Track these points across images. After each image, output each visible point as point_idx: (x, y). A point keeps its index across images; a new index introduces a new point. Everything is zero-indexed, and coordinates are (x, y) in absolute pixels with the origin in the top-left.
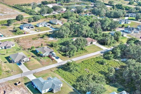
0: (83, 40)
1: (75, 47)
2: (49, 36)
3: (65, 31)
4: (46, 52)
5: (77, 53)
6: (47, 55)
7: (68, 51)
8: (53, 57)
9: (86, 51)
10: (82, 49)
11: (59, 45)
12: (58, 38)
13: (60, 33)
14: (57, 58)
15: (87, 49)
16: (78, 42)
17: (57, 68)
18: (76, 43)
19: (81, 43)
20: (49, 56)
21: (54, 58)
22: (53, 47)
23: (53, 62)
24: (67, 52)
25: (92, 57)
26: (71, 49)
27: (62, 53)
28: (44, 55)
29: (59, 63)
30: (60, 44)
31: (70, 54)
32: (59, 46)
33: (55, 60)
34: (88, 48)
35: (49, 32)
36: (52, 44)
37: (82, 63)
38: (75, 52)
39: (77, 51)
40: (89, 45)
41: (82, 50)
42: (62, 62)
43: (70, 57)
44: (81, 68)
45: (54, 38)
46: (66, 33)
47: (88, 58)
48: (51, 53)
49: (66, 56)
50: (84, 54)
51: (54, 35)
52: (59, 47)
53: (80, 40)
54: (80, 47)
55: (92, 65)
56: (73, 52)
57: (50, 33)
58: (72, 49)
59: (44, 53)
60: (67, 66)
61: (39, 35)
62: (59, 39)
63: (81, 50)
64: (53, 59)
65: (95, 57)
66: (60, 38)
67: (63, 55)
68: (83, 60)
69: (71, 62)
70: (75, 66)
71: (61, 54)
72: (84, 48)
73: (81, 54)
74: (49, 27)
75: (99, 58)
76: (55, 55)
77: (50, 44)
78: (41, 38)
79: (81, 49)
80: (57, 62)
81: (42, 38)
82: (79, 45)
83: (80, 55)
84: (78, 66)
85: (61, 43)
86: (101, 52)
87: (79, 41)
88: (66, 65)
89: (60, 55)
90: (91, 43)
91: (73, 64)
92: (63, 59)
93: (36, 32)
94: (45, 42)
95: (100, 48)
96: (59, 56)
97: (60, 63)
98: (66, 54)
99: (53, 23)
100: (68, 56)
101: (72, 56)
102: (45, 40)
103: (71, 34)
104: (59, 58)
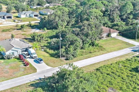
0: (94, 26)
1: (79, 39)
2: (33, 27)
3: (59, 17)
4: (13, 49)
5: (83, 52)
6: (16, 54)
7: (64, 47)
8: (28, 59)
9: (101, 48)
10: (93, 44)
12: (47, 29)
13: (51, 21)
14: (39, 61)
16: (83, 29)
17: (32, 85)
18: (81, 31)
19: (90, 32)
20: (20, 58)
21: (31, 61)
22: (35, 41)
23: (25, 69)
24: (62, 48)
25: (118, 60)
26: (69, 43)
27: (52, 52)
28: (7, 53)
29: (39, 73)
30: (49, 37)
31: (67, 52)
32: (47, 40)
33: (31, 65)
34: (103, 43)
35: (35, 23)
36: (34, 36)
37: (98, 73)
39: (82, 48)
40: (105, 39)
41: (93, 46)
42: (48, 71)
43: (67, 59)
44: (97, 87)
45: (40, 29)
47: (108, 60)
48: (27, 50)
49: (59, 57)
50: (98, 53)
51: (41, 26)
52: (46, 42)
53: (89, 25)
54: (88, 39)
55: (125, 77)
56: (75, 50)
58: (72, 43)
60: (58, 82)
61: (16, 26)
62: (49, 30)
63: (91, 47)
64: (26, 64)
65: (123, 59)
66: (50, 29)
67: (52, 55)
68: (98, 66)
69: (70, 71)
70: (81, 82)
71: (48, 53)
72: (96, 42)
73: (91, 53)
74: (36, 18)
75: (133, 60)
76: (34, 56)
77: (31, 38)
78: (17, 29)
79: (90, 44)
80: (35, 70)
81: (20, 29)
82: (87, 35)
84: (88, 80)
85: (52, 35)
86: (132, 50)
87: (86, 28)
88: (57, 77)
89: (47, 55)
90: (109, 35)
91: (74, 77)
92: (51, 64)
93: (14, 22)
94: (23, 34)
95: (128, 44)
96: (42, 58)
97: (43, 72)
98: (59, 53)
99: (44, 14)
100: (64, 56)
101: (72, 57)
102: (25, 31)
103: (71, 24)
104: (42, 60)
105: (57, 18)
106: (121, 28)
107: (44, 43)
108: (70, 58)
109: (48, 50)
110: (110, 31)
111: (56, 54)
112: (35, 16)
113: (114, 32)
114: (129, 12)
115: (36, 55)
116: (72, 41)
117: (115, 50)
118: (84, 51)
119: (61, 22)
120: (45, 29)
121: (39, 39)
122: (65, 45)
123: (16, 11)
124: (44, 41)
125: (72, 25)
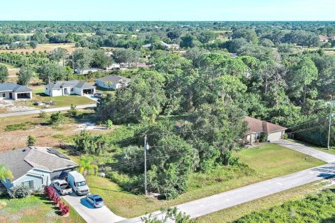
0: (226, 116)
1: (190, 148)
2: (79, 118)
4: (31, 171)
5: (200, 179)
6: (39, 186)
7: (155, 167)
9: (245, 170)
10: (224, 160)
11: (112, 147)
12: (115, 123)
13: (124, 104)
14: (92, 202)
15: (248, 161)
16: (201, 123)
18: (195, 127)
19: (217, 130)
20: (47, 195)
21: (72, 202)
22: (84, 153)
24: (149, 168)
26: (168, 157)
27: (124, 178)
28: (17, 183)
30: (119, 143)
32: (113, 151)
33: (75, 213)
35: (86, 109)
36: (81, 141)
38: (191, 175)
39: (198, 170)
40: (254, 146)
41: (225, 163)
43: (162, 198)
45: (97, 124)
46: (149, 103)
47: (262, 199)
48: (63, 175)
49: (142, 191)
50: (239, 182)
51: (100, 116)
52: (112, 154)
53: (214, 113)
54: (212, 148)
56: (181, 173)
57: (88, 111)
58: (174, 156)
59: (16, 177)
61: (40, 117)
62: (118, 127)
63: (219, 166)
64: (62, 210)
65: (300, 197)
66: (122, 123)
67: (125, 188)
68: (238, 215)
71: (114, 181)
72: (233, 155)
73: (219, 180)
74: (88, 96)
75: (325, 199)
76: (81, 189)
77: (74, 144)
78: (43, 124)
79: (218, 160)
81: (49, 124)
82: (210, 138)
83: (219, 185)
85: (125, 138)
87: (206, 120)
89: (113, 186)
90: (262, 138)
92: (124, 209)
93: (34, 108)
94: (55, 137)
95: (308, 158)
96: (101, 194)
98: (143, 182)
99: (107, 87)
100: (154, 190)
101: (174, 190)
102: (60, 129)
103: (171, 111)
104: (100, 200)
105: (138, 97)
106: (290, 121)
107: (106, 157)
108: (170, 195)
109: (116, 175)
110: (264, 127)
111: (136, 185)
112: (85, 91)
113: (274, 131)
114: (308, 82)
115: (86, 187)
116: (175, 152)
117: (278, 175)
118: (204, 176)
119: (148, 106)
120: (110, 122)
121: (94, 146)
122: (157, 163)
123: (41, 81)
124: (106, 153)
125: (174, 113)
